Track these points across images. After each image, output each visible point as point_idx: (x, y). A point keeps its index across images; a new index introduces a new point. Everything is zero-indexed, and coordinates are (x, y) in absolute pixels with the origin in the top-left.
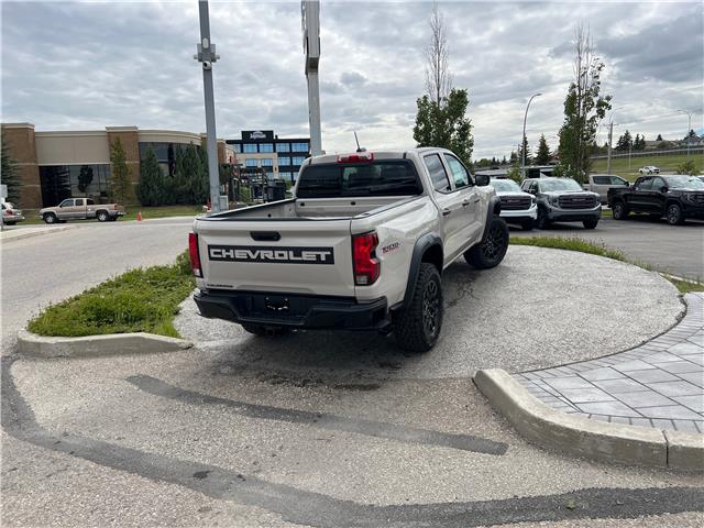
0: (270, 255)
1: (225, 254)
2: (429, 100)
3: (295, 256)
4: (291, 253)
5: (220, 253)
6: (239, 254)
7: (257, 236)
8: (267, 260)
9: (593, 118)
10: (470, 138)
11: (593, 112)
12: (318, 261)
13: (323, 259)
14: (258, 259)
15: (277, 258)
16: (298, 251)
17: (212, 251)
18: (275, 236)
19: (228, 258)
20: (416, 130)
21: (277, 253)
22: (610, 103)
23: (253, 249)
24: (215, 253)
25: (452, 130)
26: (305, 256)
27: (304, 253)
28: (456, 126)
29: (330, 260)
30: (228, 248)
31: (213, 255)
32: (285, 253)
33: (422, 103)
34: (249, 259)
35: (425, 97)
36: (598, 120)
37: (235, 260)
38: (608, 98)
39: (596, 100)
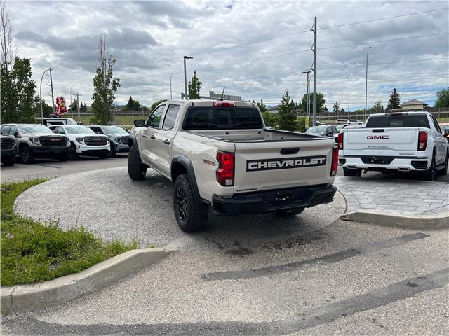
0: (291, 163)
1: (260, 165)
3: (306, 162)
4: (305, 160)
5: (257, 165)
6: (270, 164)
7: (284, 151)
8: (290, 167)
9: (111, 90)
10: (35, 95)
11: (110, 87)
12: (319, 164)
13: (321, 162)
14: (284, 167)
15: (296, 164)
16: (308, 159)
17: (250, 164)
18: (295, 150)
19: (263, 168)
21: (296, 161)
22: (119, 83)
23: (281, 160)
24: (252, 166)
25: (21, 87)
26: (313, 161)
27: (312, 160)
28: (24, 84)
29: (324, 162)
30: (263, 161)
31: (250, 167)
32: (301, 161)
34: (278, 167)
36: (114, 92)
37: (268, 169)
38: (119, 80)
39: (111, 81)
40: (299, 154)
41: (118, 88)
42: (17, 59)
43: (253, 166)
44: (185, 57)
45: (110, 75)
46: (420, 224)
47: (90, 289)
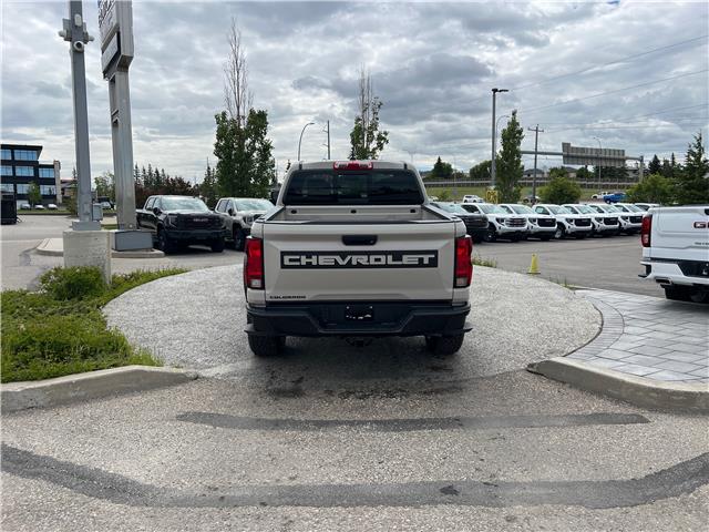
0: (363, 260)
1: (304, 260)
2: (228, 118)
3: (393, 260)
4: (390, 257)
5: (299, 260)
6: (322, 260)
7: (348, 240)
8: (359, 266)
9: (374, 149)
10: (271, 159)
11: (373, 145)
12: (421, 264)
13: (426, 262)
14: (349, 265)
15: (372, 262)
16: (398, 255)
17: (286, 258)
18: (371, 239)
19: (309, 265)
20: (217, 145)
21: (372, 258)
22: (387, 137)
23: (343, 255)
24: (290, 260)
25: (254, 149)
26: (406, 259)
27: (405, 257)
28: (257, 145)
29: (433, 263)
30: (309, 254)
31: (287, 263)
32: (383, 258)
33: (221, 119)
34: (337, 265)
35: (224, 114)
36: (378, 152)
37: (318, 266)
38: (386, 134)
39: (376, 134)
40: (379, 247)
41: (385, 146)
42: (252, 112)
43: (292, 261)
44: (495, 91)
45: (374, 126)
46: (652, 397)
47: (42, 403)
